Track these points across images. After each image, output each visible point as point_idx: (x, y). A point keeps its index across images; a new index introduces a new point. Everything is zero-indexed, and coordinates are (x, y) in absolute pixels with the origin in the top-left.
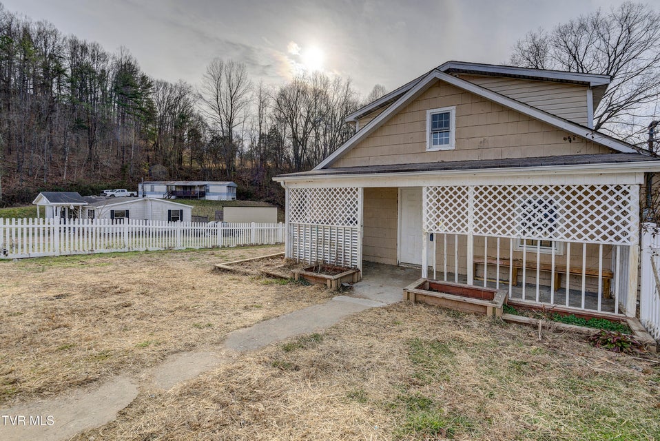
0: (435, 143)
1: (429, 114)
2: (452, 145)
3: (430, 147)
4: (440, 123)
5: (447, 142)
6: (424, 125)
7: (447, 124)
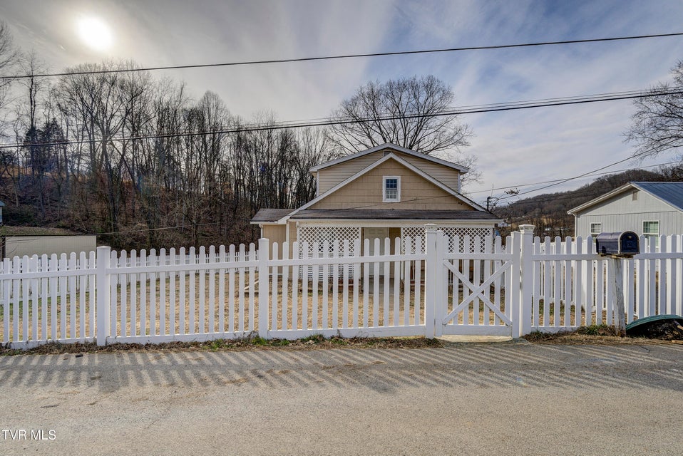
0: (388, 197)
1: (385, 178)
2: (399, 199)
3: (385, 200)
4: (392, 184)
5: (395, 197)
6: (382, 185)
7: (395, 186)
